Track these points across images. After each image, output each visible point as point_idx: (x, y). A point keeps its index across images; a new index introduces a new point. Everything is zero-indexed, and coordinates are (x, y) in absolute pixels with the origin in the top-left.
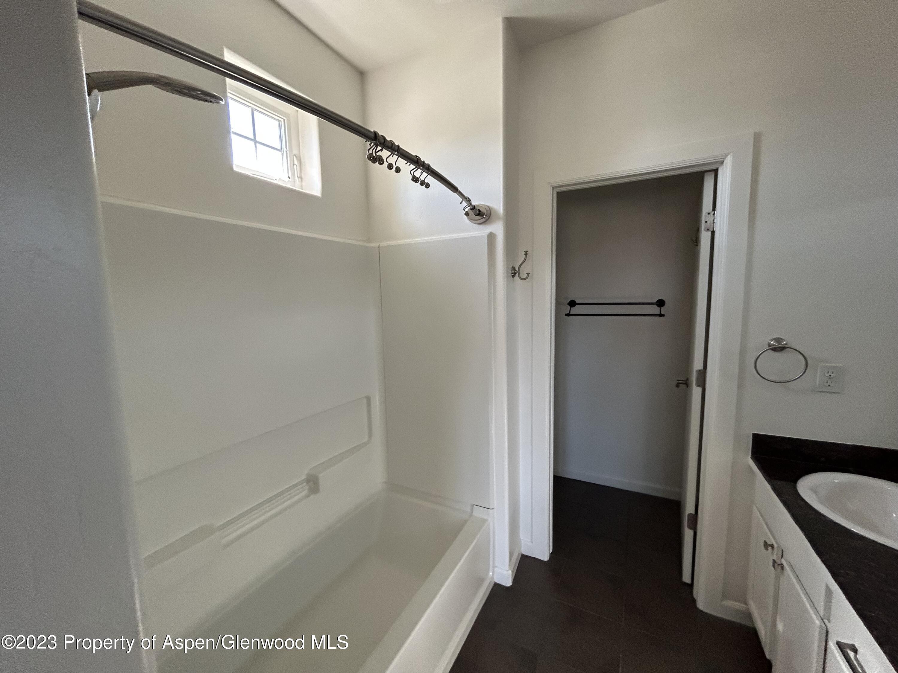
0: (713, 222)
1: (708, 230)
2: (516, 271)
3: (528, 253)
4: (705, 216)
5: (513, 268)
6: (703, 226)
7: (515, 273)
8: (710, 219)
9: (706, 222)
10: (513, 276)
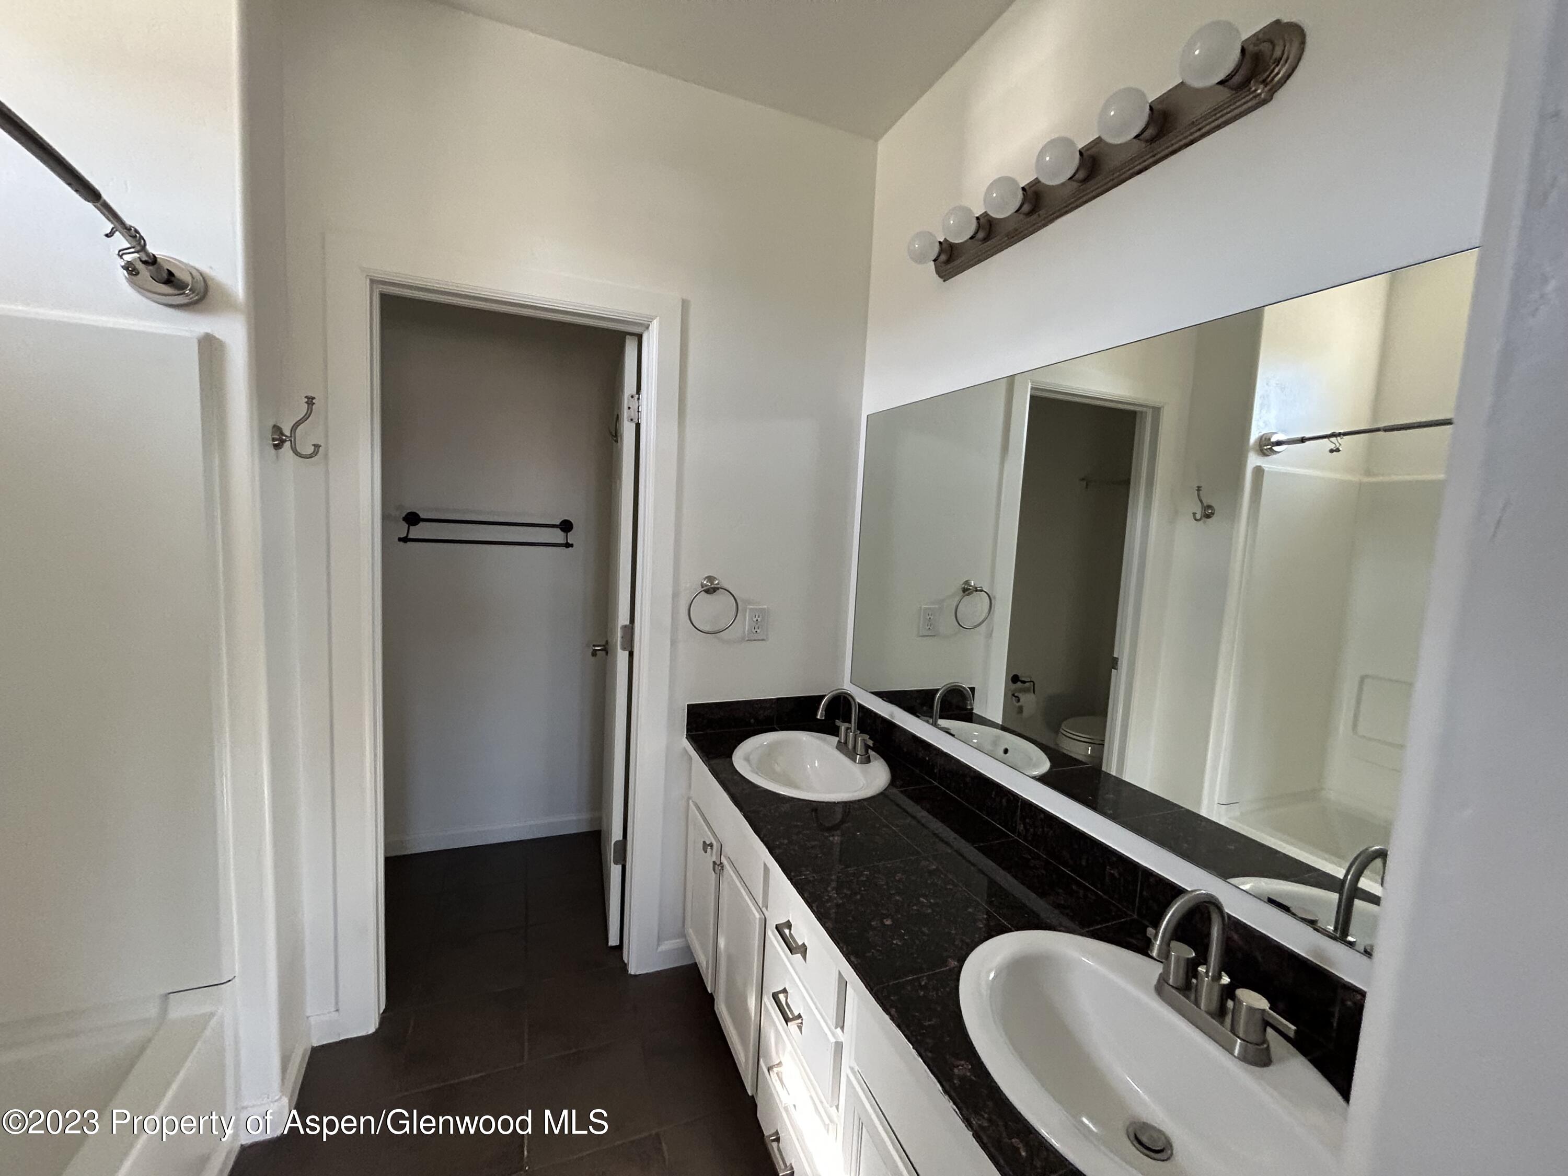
0: (637, 410)
1: (632, 420)
2: (286, 436)
3: (314, 401)
4: (628, 399)
5: (277, 429)
6: (626, 414)
7: (283, 442)
8: (634, 405)
9: (629, 408)
10: (277, 447)
